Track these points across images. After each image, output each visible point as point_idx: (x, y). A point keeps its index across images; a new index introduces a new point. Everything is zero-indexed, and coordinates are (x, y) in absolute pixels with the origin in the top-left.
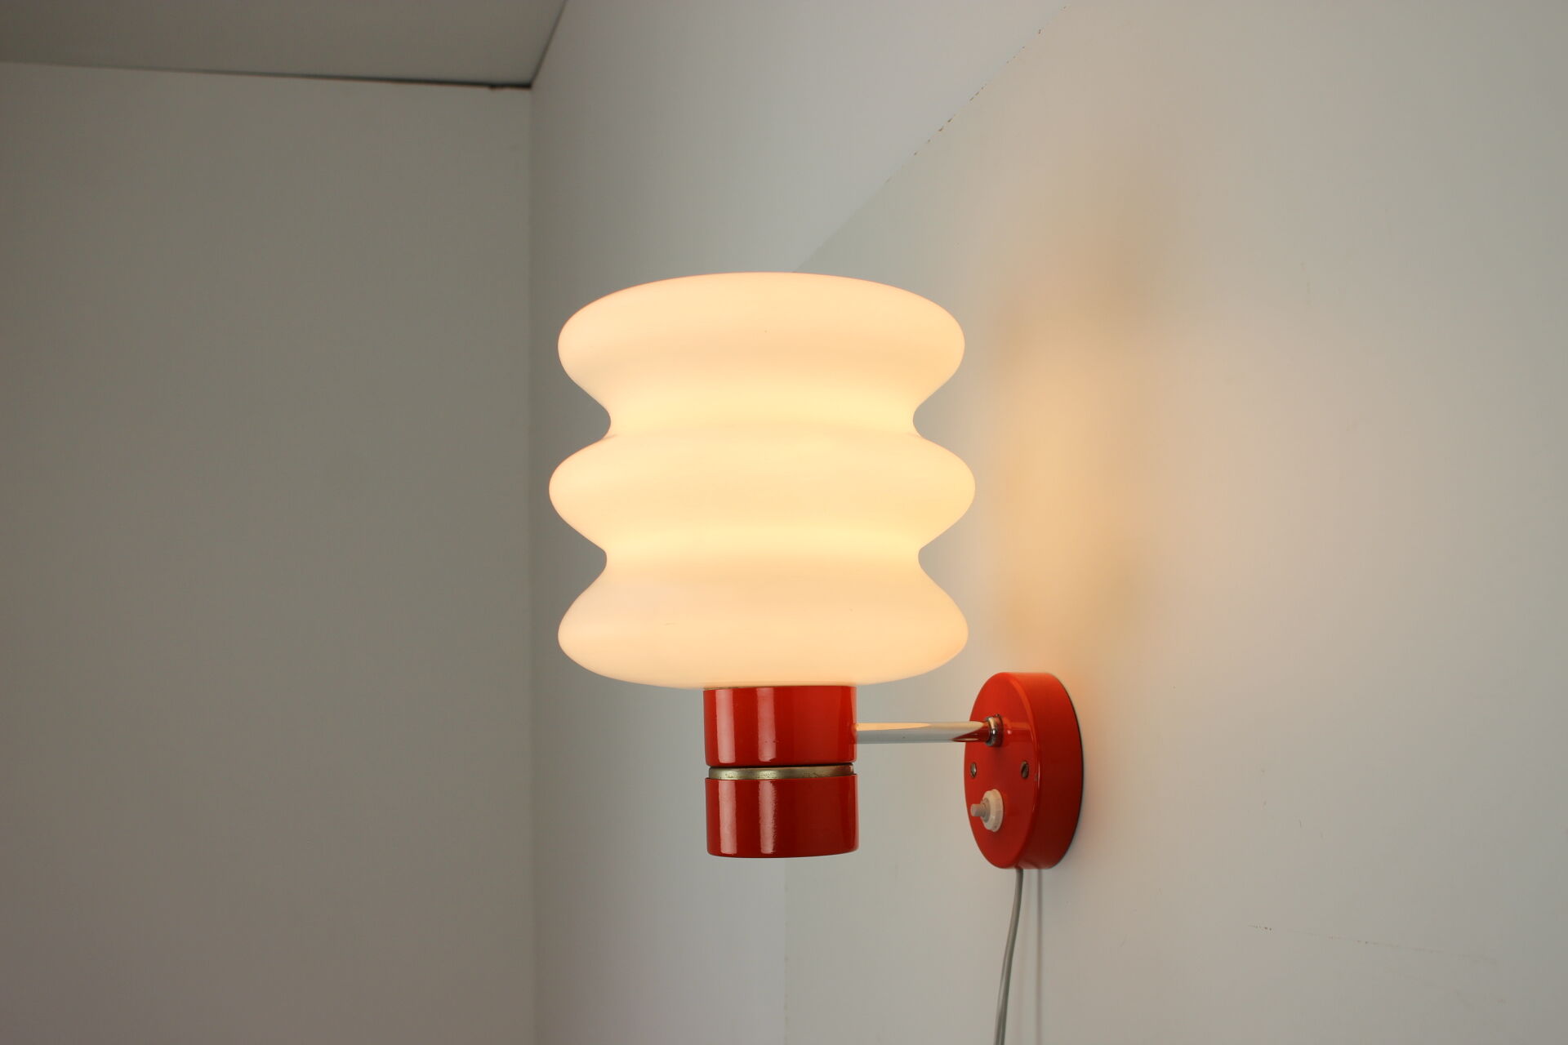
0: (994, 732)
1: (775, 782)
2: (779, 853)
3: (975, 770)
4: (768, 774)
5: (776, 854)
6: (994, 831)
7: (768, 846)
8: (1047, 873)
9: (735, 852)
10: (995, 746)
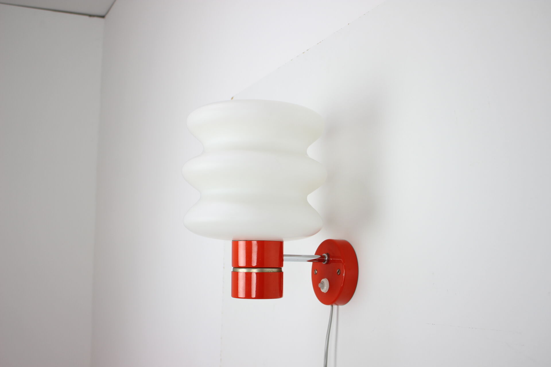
0: (326, 259)
1: (257, 273)
2: (257, 298)
3: (316, 272)
4: (255, 271)
5: (256, 298)
6: (325, 292)
7: (254, 295)
8: (341, 307)
9: (244, 297)
10: (326, 264)
